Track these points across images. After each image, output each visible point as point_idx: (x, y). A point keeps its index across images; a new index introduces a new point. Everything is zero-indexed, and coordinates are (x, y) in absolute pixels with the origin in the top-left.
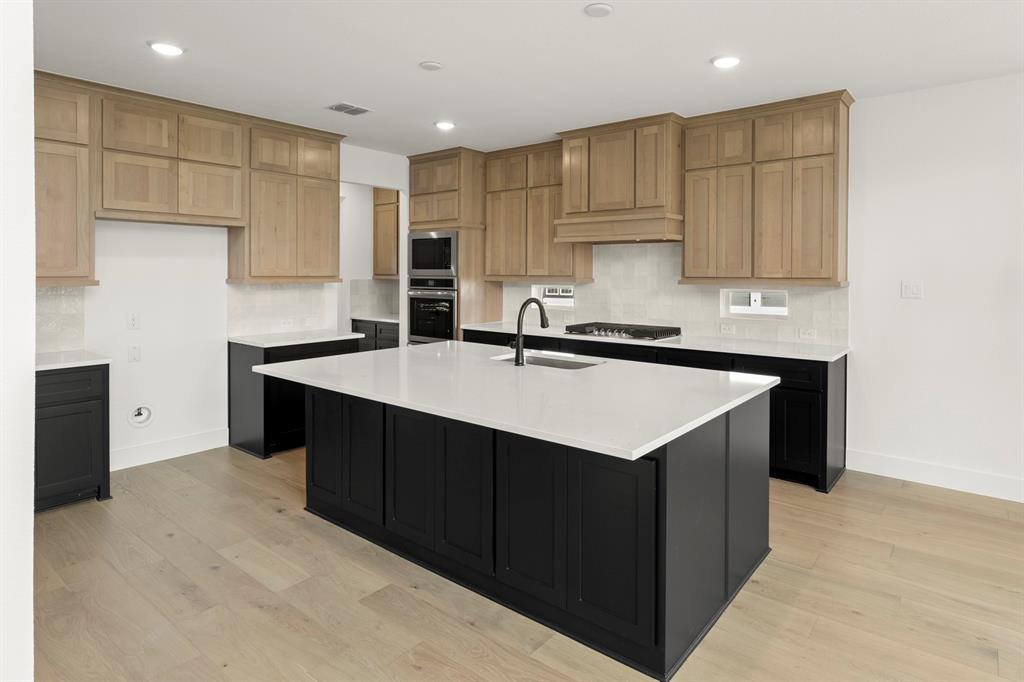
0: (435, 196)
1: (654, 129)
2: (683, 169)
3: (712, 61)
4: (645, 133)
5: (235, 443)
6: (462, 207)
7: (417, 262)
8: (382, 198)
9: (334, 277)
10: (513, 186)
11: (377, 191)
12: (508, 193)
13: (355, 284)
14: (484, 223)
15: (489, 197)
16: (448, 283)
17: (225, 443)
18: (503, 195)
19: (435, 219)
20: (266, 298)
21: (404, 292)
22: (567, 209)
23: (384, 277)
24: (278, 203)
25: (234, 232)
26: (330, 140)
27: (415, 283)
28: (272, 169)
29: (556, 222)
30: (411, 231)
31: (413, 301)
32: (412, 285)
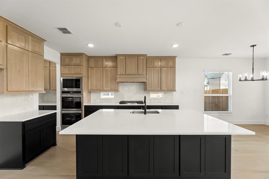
0: (73, 66)
1: (143, 57)
2: (146, 67)
3: (172, 45)
4: (140, 58)
6: (84, 71)
7: (65, 86)
9: (42, 91)
10: (98, 66)
12: (96, 68)
14: (88, 75)
15: (89, 68)
16: (79, 92)
18: (95, 68)
19: (73, 73)
21: (59, 95)
22: (119, 73)
24: (20, 60)
26: (41, 41)
29: (117, 76)
30: (62, 76)
31: (63, 98)
32: (62, 93)
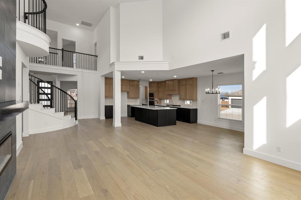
0: (152, 87)
2: (179, 85)
5: (128, 116)
6: (155, 89)
7: (150, 96)
8: (146, 88)
9: (139, 98)
11: (145, 87)
12: (161, 87)
13: (143, 99)
14: (158, 91)
16: (153, 99)
17: (127, 116)
19: (152, 90)
20: (131, 100)
21: (148, 100)
22: (166, 90)
23: (146, 98)
24: (132, 89)
25: (128, 93)
26: (138, 81)
27: (149, 99)
28: (132, 85)
29: (165, 92)
30: (149, 92)
31: (149, 101)
